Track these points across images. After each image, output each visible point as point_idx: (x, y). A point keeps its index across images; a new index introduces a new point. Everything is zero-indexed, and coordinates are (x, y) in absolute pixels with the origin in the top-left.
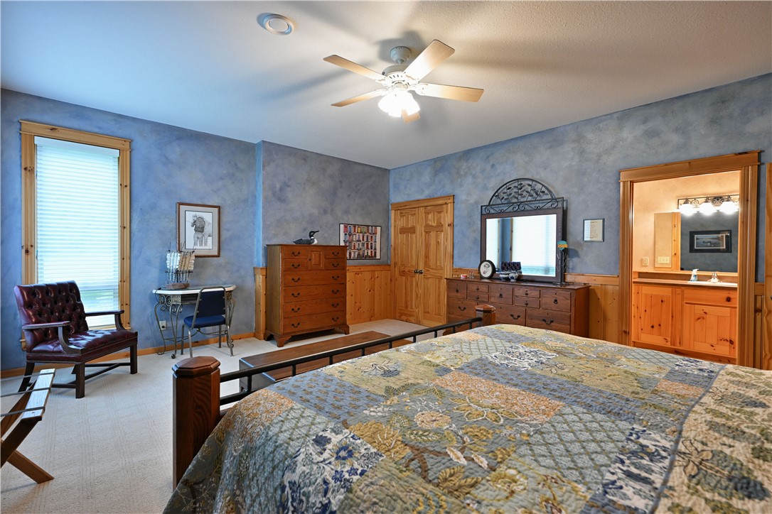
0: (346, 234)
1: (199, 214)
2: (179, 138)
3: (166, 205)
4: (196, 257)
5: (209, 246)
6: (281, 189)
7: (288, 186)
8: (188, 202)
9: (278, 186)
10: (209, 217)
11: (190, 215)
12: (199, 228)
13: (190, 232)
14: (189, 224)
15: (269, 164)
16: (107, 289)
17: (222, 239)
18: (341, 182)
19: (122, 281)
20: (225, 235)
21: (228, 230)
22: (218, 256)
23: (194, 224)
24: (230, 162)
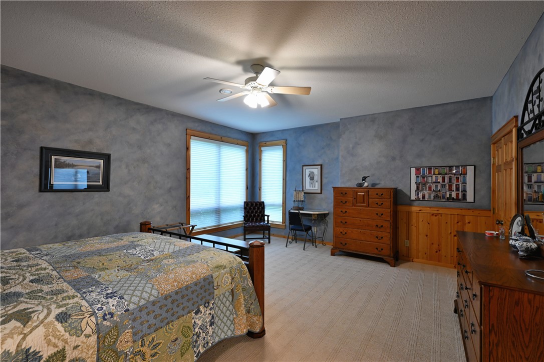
0: (418, 177)
1: (312, 170)
2: (304, 132)
3: (299, 167)
4: (304, 193)
5: (316, 187)
6: (353, 148)
7: (359, 145)
8: (307, 164)
9: (351, 146)
10: (316, 171)
11: (307, 171)
12: (312, 178)
13: (308, 179)
14: (307, 176)
15: (345, 133)
16: (278, 206)
17: (323, 183)
18: (412, 129)
19: (283, 203)
20: (324, 181)
21: (326, 178)
22: (321, 193)
23: (309, 176)
24: (327, 138)
